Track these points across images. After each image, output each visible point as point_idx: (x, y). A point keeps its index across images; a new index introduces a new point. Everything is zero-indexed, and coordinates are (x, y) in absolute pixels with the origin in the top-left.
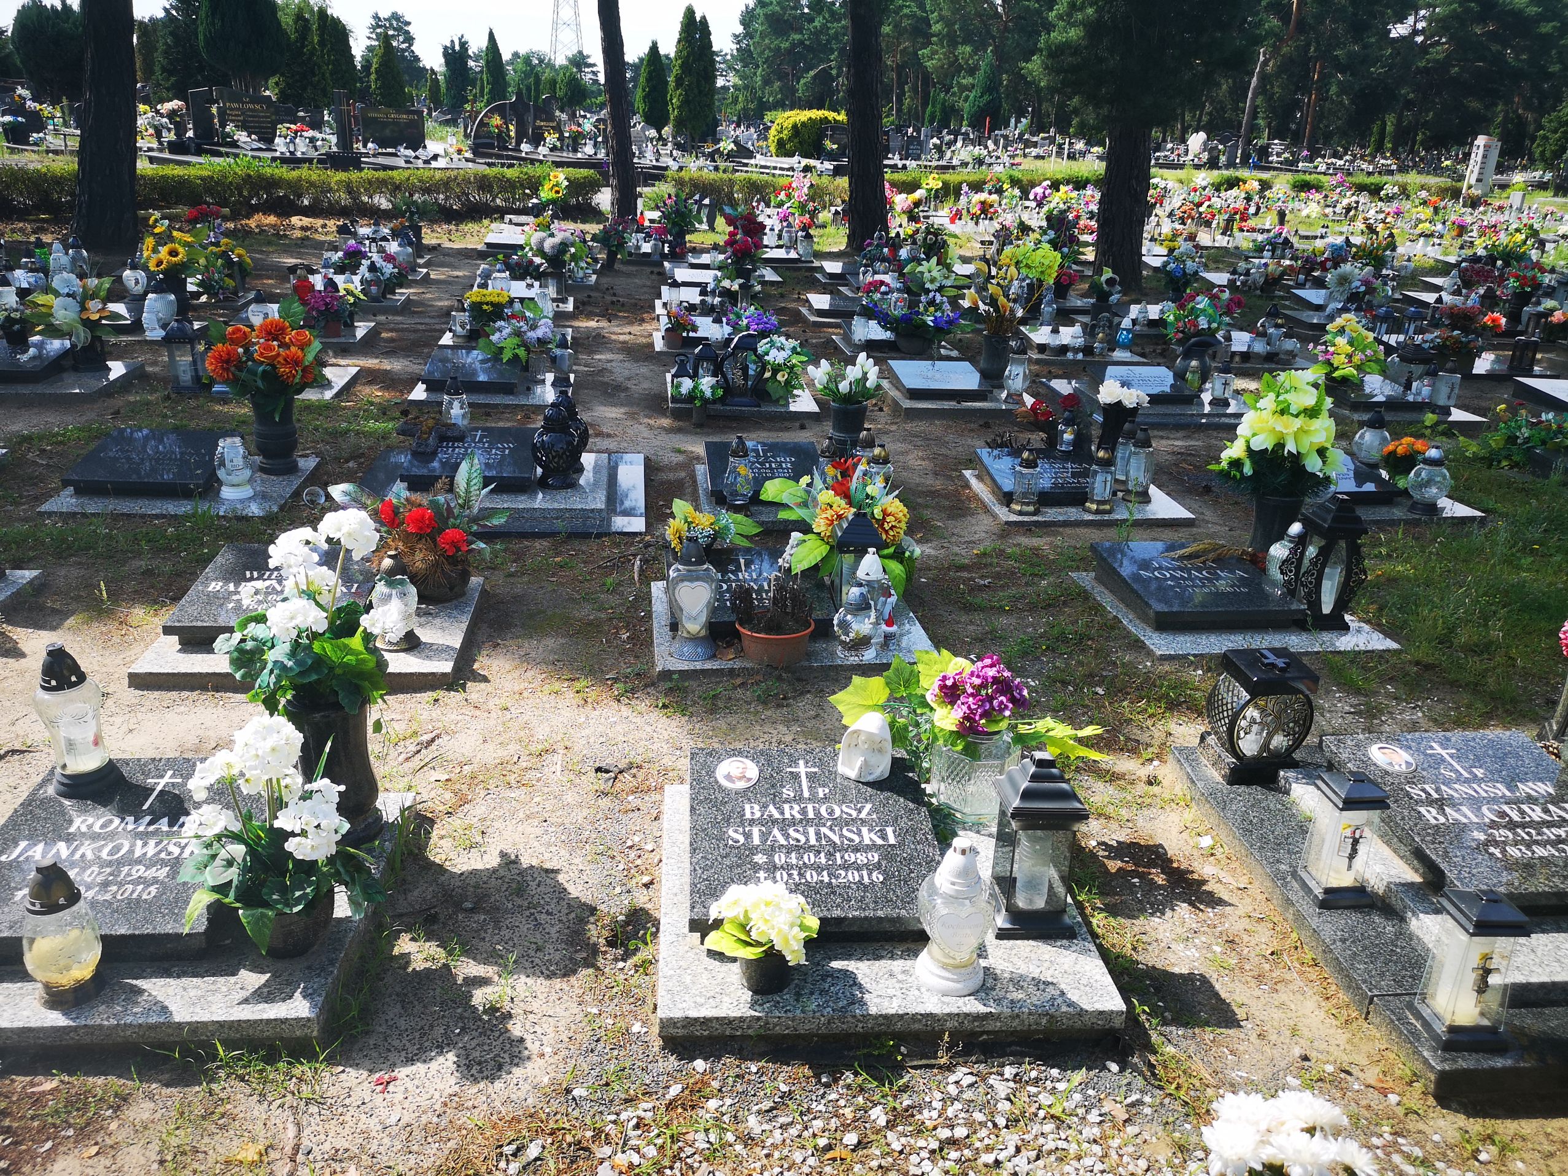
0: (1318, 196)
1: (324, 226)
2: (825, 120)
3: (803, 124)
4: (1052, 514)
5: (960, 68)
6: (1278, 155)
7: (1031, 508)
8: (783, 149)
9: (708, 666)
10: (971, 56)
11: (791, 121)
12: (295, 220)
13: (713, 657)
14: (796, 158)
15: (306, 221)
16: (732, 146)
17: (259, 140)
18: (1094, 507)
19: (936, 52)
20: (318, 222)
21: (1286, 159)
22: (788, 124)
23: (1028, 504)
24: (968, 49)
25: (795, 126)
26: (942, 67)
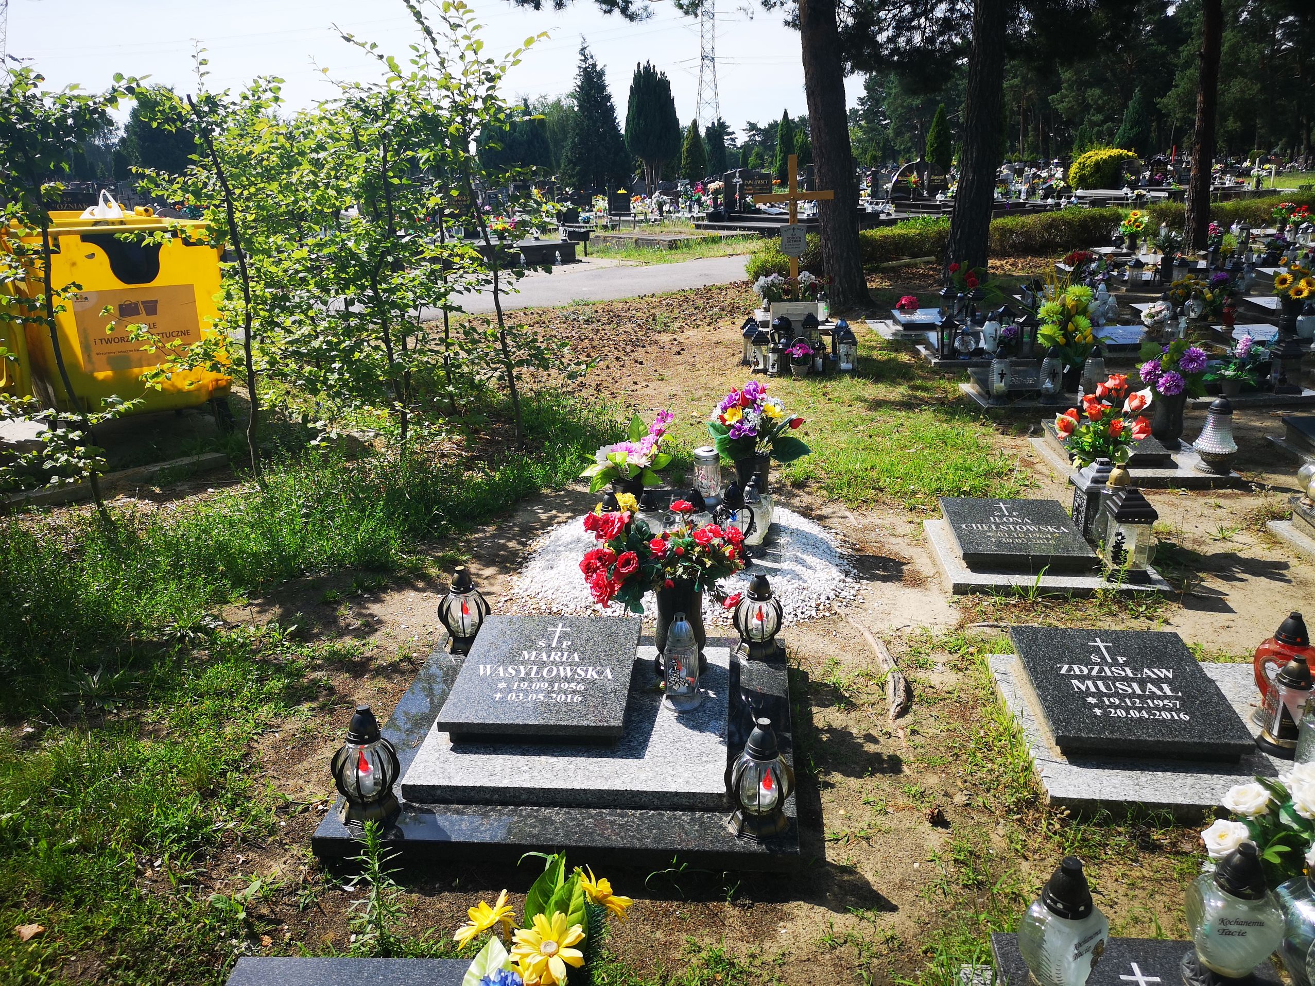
2: (1120, 156)
5: (1087, 108)
10: (1100, 97)
16: (1062, 184)
19: (1067, 96)
22: (1089, 162)
24: (1097, 91)
26: (1072, 107)
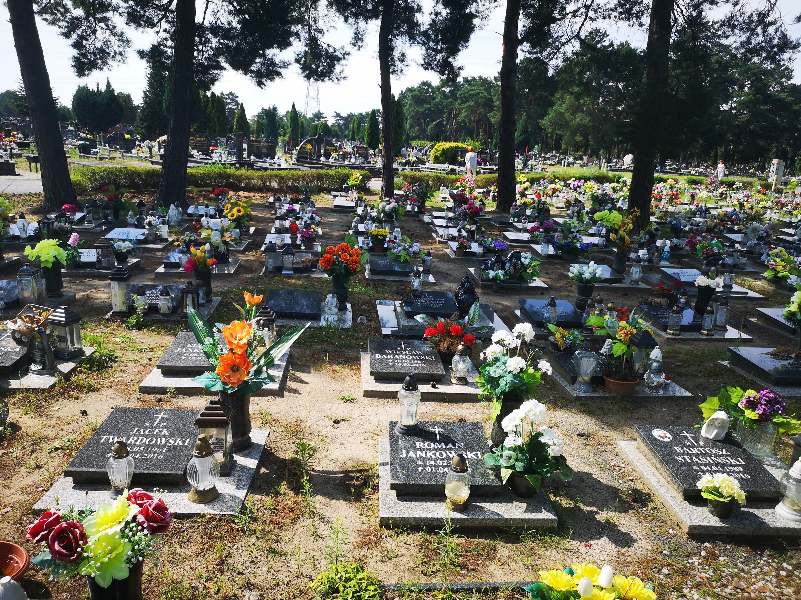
0: (703, 187)
1: (254, 196)
2: (457, 147)
3: (447, 149)
4: (686, 335)
6: (670, 166)
7: (678, 332)
8: (437, 160)
9: (594, 395)
11: (442, 147)
12: (241, 193)
13: (594, 391)
14: (447, 165)
15: (246, 194)
16: (415, 159)
17: (203, 154)
18: (706, 332)
19: (496, 115)
20: (252, 195)
21: (675, 168)
22: (440, 149)
23: (676, 330)
25: (443, 150)
